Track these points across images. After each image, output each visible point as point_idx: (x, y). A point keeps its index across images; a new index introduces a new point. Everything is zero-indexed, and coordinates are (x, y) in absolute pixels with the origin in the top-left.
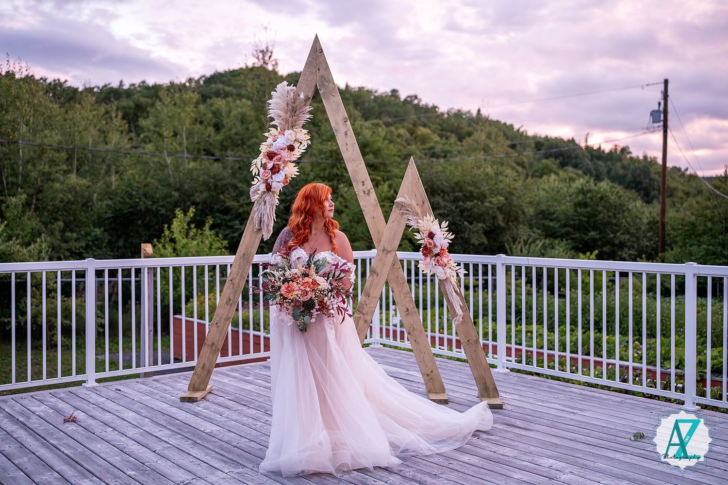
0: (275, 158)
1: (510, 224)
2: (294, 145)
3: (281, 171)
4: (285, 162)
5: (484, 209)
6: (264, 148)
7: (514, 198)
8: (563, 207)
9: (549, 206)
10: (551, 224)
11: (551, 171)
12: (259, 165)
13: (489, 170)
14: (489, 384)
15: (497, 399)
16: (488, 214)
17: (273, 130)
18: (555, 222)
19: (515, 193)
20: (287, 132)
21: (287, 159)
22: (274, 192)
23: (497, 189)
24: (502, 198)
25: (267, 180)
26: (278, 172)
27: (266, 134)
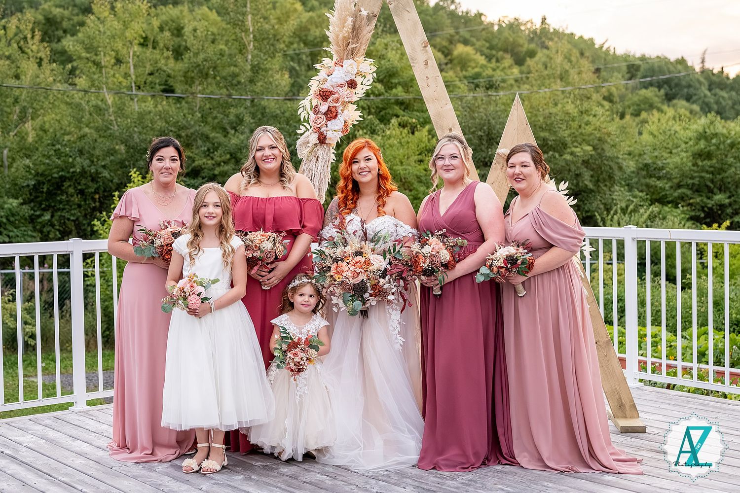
0: (331, 98)
1: (601, 185)
2: (356, 79)
3: (339, 116)
4: (344, 104)
5: (564, 164)
6: (314, 85)
7: (606, 147)
8: (677, 159)
9: (656, 157)
10: (660, 184)
11: (651, 107)
12: (308, 107)
13: (570, 108)
14: (625, 400)
15: (637, 420)
16: (570, 170)
17: (326, 61)
18: (665, 181)
19: (609, 141)
20: (346, 63)
21: (347, 100)
22: (329, 144)
23: (581, 134)
24: (589, 148)
25: (320, 128)
26: (336, 116)
27: (318, 66)
